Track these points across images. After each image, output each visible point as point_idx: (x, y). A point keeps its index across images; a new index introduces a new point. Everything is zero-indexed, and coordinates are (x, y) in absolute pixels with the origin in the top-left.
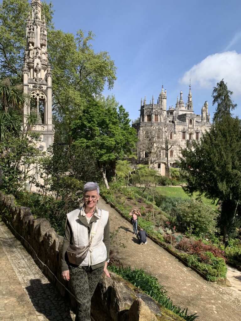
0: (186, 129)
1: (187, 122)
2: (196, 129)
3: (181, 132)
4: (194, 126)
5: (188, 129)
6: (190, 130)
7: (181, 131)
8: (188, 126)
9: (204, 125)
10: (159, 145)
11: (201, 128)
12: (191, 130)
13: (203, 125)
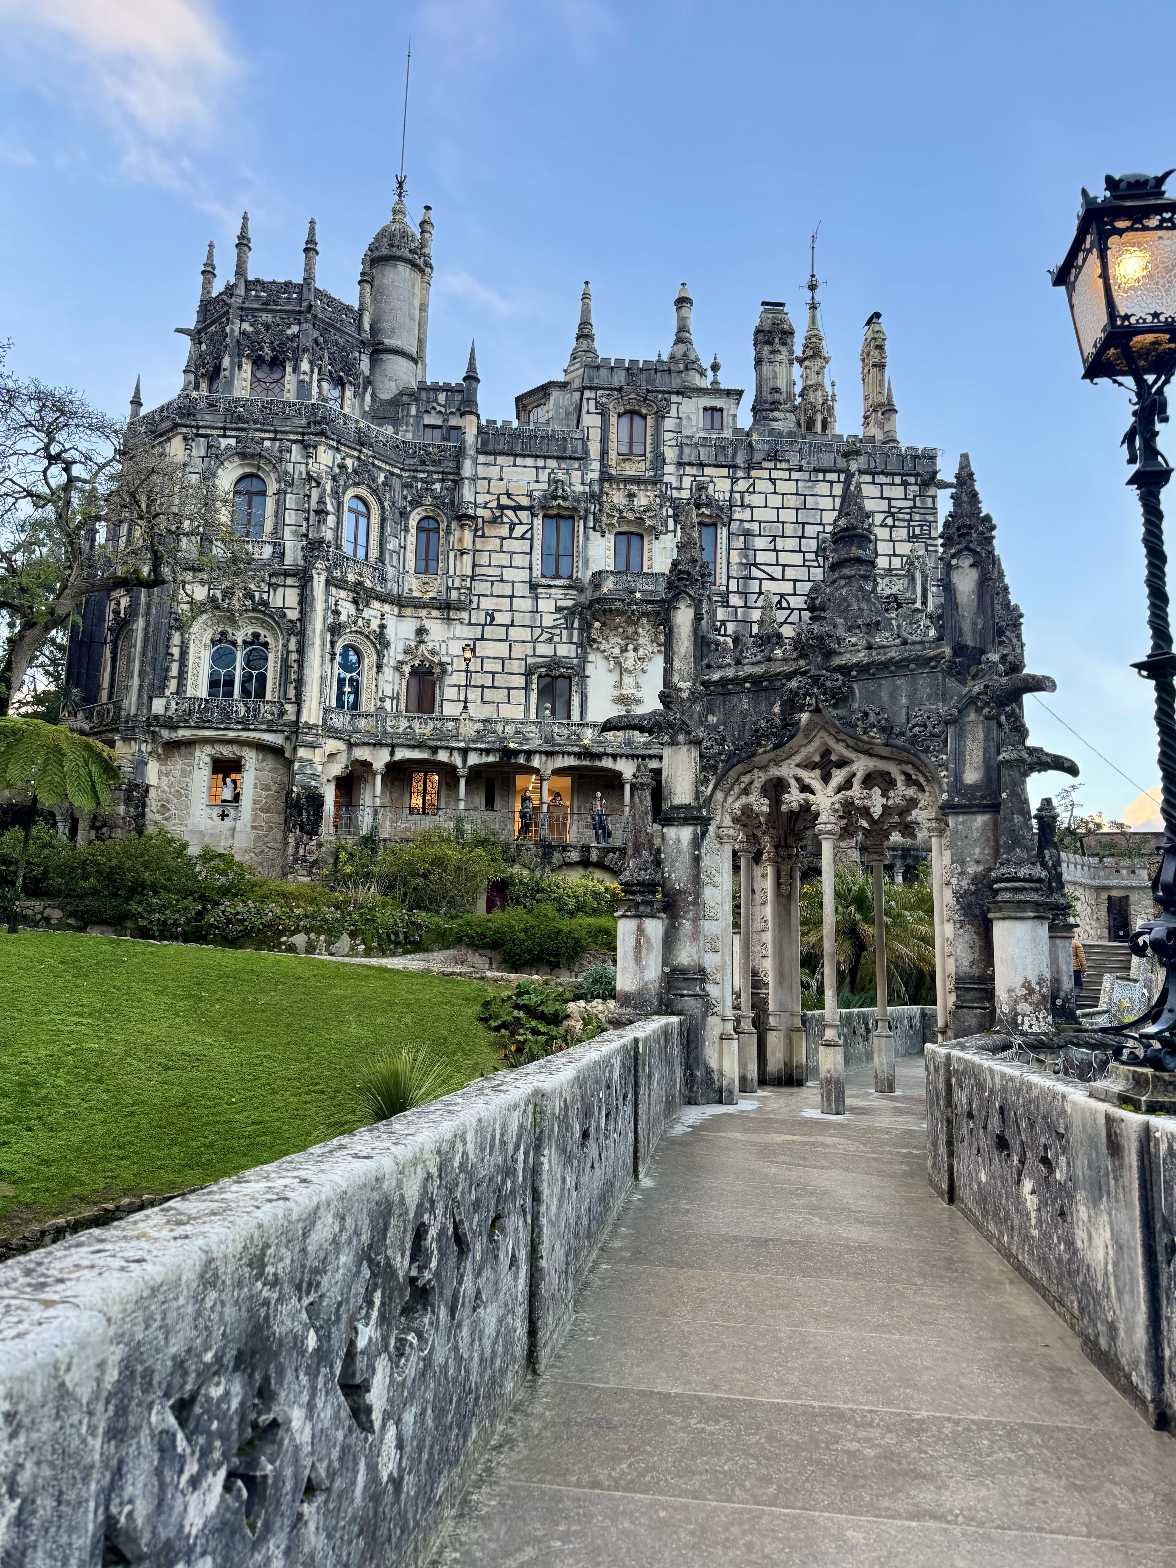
0: (579, 489)
1: (595, 435)
2: (686, 494)
3: (524, 515)
4: (668, 469)
5: (596, 488)
6: (618, 498)
7: (525, 501)
8: (596, 466)
9: (773, 456)
10: (239, 594)
11: (742, 485)
12: (631, 496)
13: (758, 456)
